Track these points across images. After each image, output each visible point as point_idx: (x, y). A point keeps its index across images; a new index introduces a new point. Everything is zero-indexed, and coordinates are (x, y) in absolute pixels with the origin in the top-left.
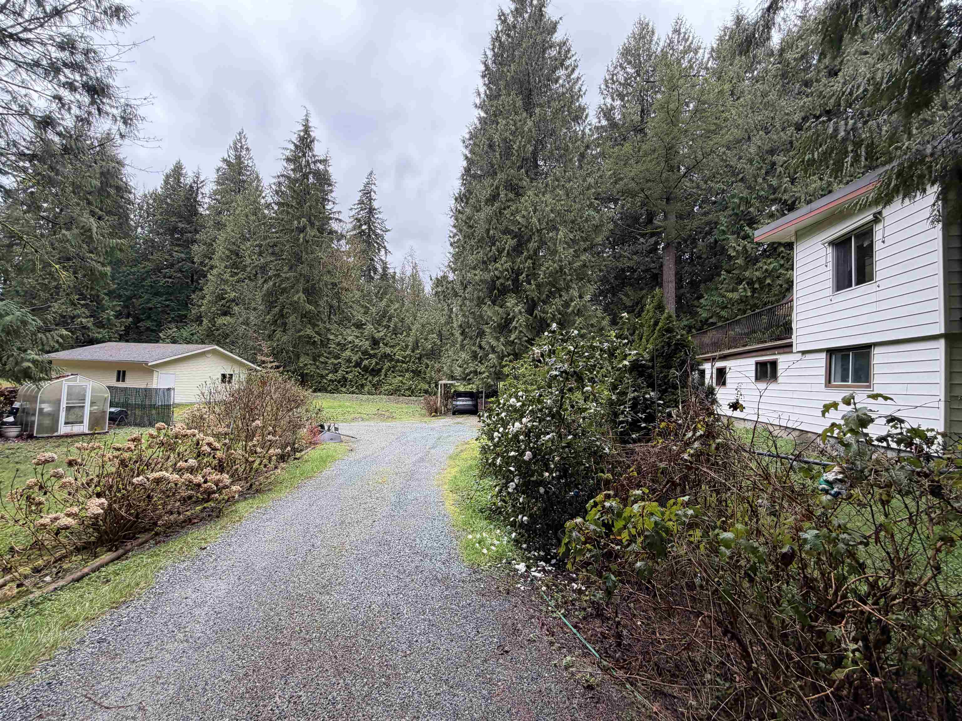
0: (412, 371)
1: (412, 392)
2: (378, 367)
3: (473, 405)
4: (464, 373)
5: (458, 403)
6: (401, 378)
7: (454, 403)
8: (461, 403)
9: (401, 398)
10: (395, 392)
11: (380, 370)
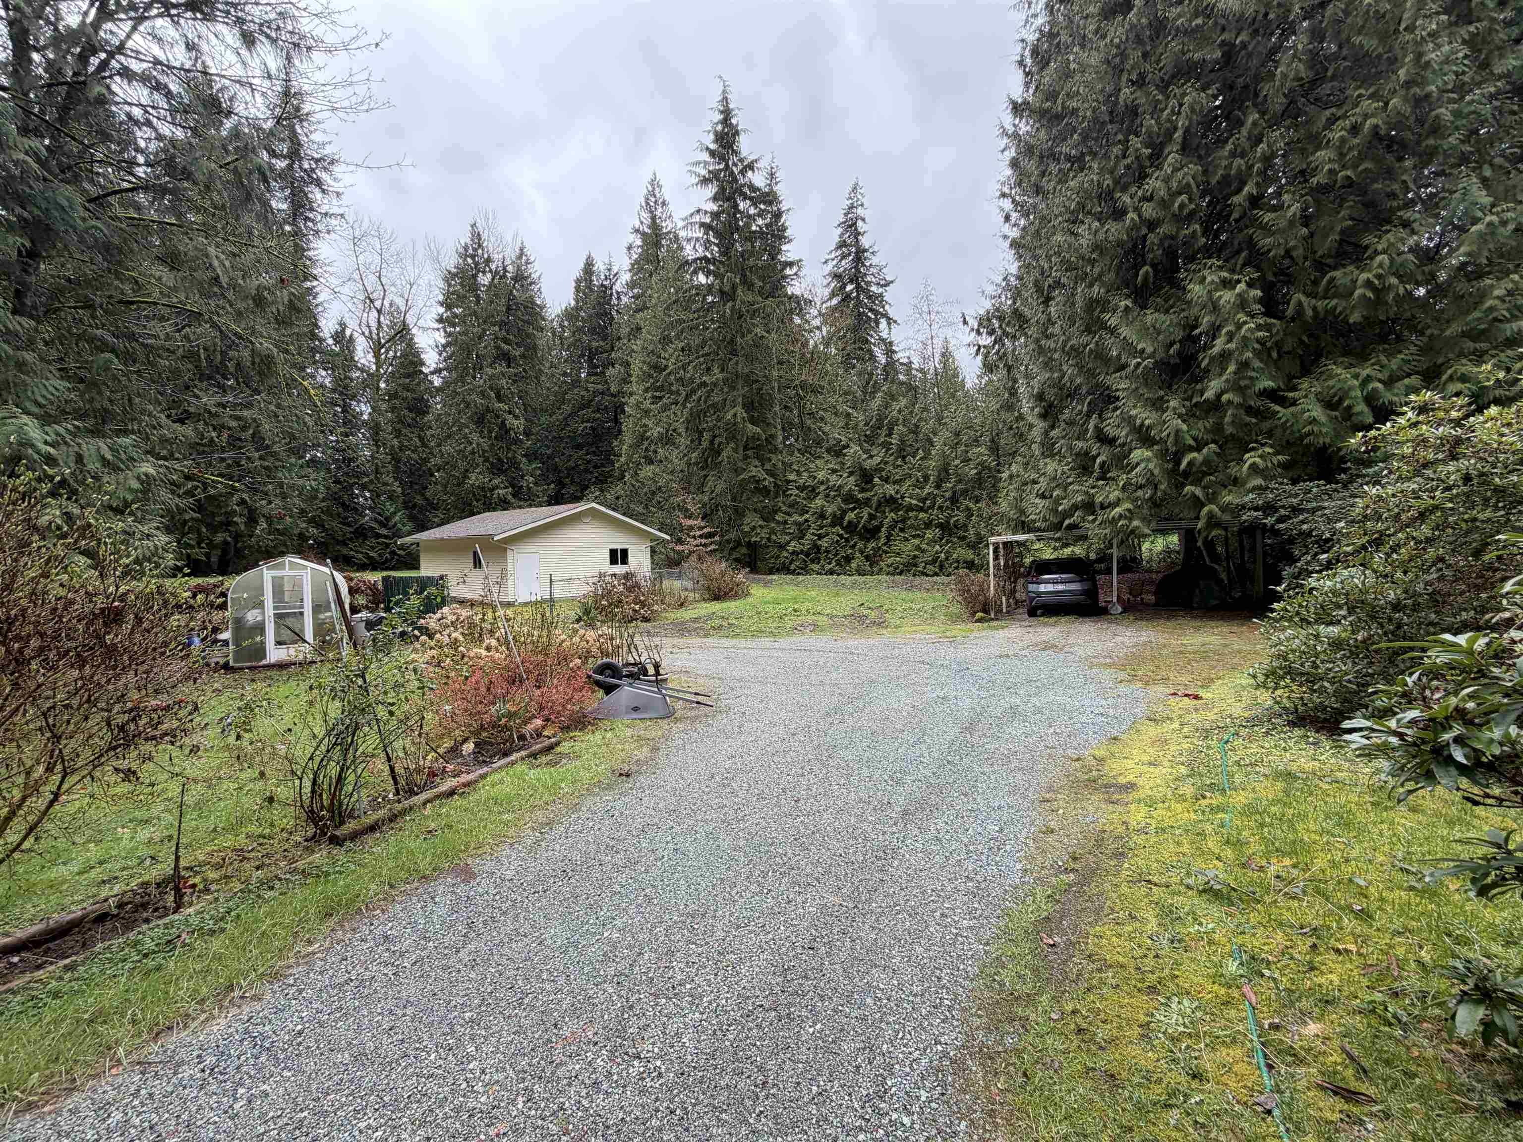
0: (940, 526)
1: (941, 567)
2: (875, 523)
3: (1084, 592)
4: (1055, 511)
5: (1042, 588)
6: (916, 541)
7: (1032, 587)
8: (1050, 587)
9: (918, 580)
10: (909, 567)
11: (878, 529)
